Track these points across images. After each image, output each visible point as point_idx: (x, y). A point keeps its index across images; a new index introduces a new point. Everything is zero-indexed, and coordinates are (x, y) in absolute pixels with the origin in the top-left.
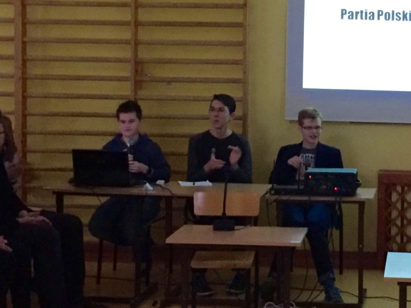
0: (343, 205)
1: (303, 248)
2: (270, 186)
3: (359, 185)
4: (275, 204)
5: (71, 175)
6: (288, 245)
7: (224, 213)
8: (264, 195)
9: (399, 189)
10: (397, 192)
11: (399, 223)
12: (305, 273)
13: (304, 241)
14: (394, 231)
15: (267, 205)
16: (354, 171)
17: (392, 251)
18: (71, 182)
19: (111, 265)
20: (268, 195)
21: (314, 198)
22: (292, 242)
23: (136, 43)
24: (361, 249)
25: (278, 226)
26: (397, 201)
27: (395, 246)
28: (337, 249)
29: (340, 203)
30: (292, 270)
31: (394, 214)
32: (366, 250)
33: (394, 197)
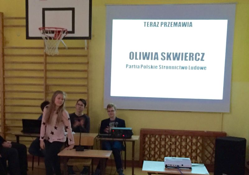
0: (126, 142)
1: (110, 159)
2: (98, 134)
3: (132, 134)
4: (99, 141)
5: (22, 129)
6: (105, 157)
7: (80, 144)
8: (95, 138)
9: (149, 136)
10: (148, 137)
11: (148, 149)
12: (111, 168)
13: (111, 156)
14: (146, 152)
15: (97, 141)
16: (131, 129)
17: (145, 160)
18: (22, 131)
19: (37, 163)
20: (97, 138)
21: (114, 139)
22: (106, 156)
23: (46, 78)
24: (133, 159)
25: (101, 150)
26: (148, 141)
27: (146, 158)
28: (124, 159)
29: (125, 141)
30: (106, 167)
31: (147, 146)
32: (135, 160)
33: (147, 139)
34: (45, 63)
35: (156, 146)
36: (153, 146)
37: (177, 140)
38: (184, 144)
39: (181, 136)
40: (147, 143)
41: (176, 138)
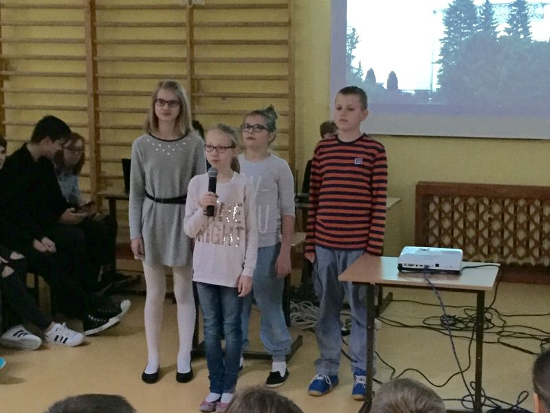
9: (437, 200)
10: (435, 203)
11: (436, 232)
23: (192, 61)
26: (435, 211)
31: (432, 224)
33: (432, 207)
34: (188, 26)
35: (454, 224)
36: (447, 224)
37: (504, 210)
38: (522, 218)
39: (515, 200)
40: (433, 218)
41: (503, 204)
